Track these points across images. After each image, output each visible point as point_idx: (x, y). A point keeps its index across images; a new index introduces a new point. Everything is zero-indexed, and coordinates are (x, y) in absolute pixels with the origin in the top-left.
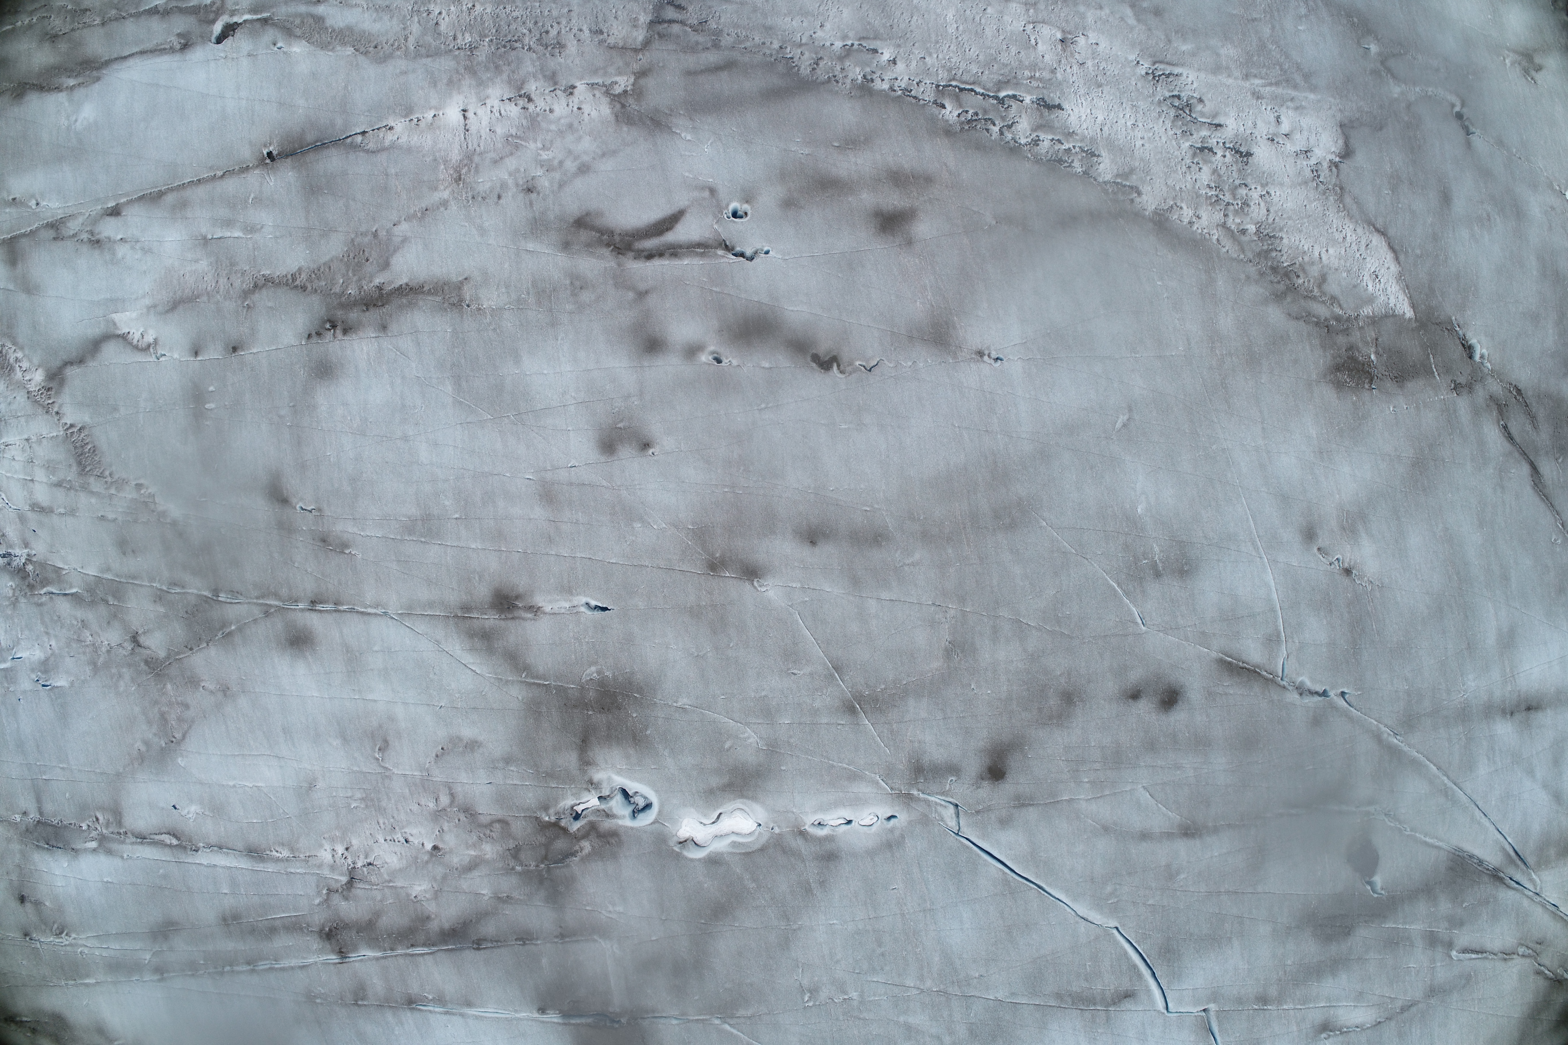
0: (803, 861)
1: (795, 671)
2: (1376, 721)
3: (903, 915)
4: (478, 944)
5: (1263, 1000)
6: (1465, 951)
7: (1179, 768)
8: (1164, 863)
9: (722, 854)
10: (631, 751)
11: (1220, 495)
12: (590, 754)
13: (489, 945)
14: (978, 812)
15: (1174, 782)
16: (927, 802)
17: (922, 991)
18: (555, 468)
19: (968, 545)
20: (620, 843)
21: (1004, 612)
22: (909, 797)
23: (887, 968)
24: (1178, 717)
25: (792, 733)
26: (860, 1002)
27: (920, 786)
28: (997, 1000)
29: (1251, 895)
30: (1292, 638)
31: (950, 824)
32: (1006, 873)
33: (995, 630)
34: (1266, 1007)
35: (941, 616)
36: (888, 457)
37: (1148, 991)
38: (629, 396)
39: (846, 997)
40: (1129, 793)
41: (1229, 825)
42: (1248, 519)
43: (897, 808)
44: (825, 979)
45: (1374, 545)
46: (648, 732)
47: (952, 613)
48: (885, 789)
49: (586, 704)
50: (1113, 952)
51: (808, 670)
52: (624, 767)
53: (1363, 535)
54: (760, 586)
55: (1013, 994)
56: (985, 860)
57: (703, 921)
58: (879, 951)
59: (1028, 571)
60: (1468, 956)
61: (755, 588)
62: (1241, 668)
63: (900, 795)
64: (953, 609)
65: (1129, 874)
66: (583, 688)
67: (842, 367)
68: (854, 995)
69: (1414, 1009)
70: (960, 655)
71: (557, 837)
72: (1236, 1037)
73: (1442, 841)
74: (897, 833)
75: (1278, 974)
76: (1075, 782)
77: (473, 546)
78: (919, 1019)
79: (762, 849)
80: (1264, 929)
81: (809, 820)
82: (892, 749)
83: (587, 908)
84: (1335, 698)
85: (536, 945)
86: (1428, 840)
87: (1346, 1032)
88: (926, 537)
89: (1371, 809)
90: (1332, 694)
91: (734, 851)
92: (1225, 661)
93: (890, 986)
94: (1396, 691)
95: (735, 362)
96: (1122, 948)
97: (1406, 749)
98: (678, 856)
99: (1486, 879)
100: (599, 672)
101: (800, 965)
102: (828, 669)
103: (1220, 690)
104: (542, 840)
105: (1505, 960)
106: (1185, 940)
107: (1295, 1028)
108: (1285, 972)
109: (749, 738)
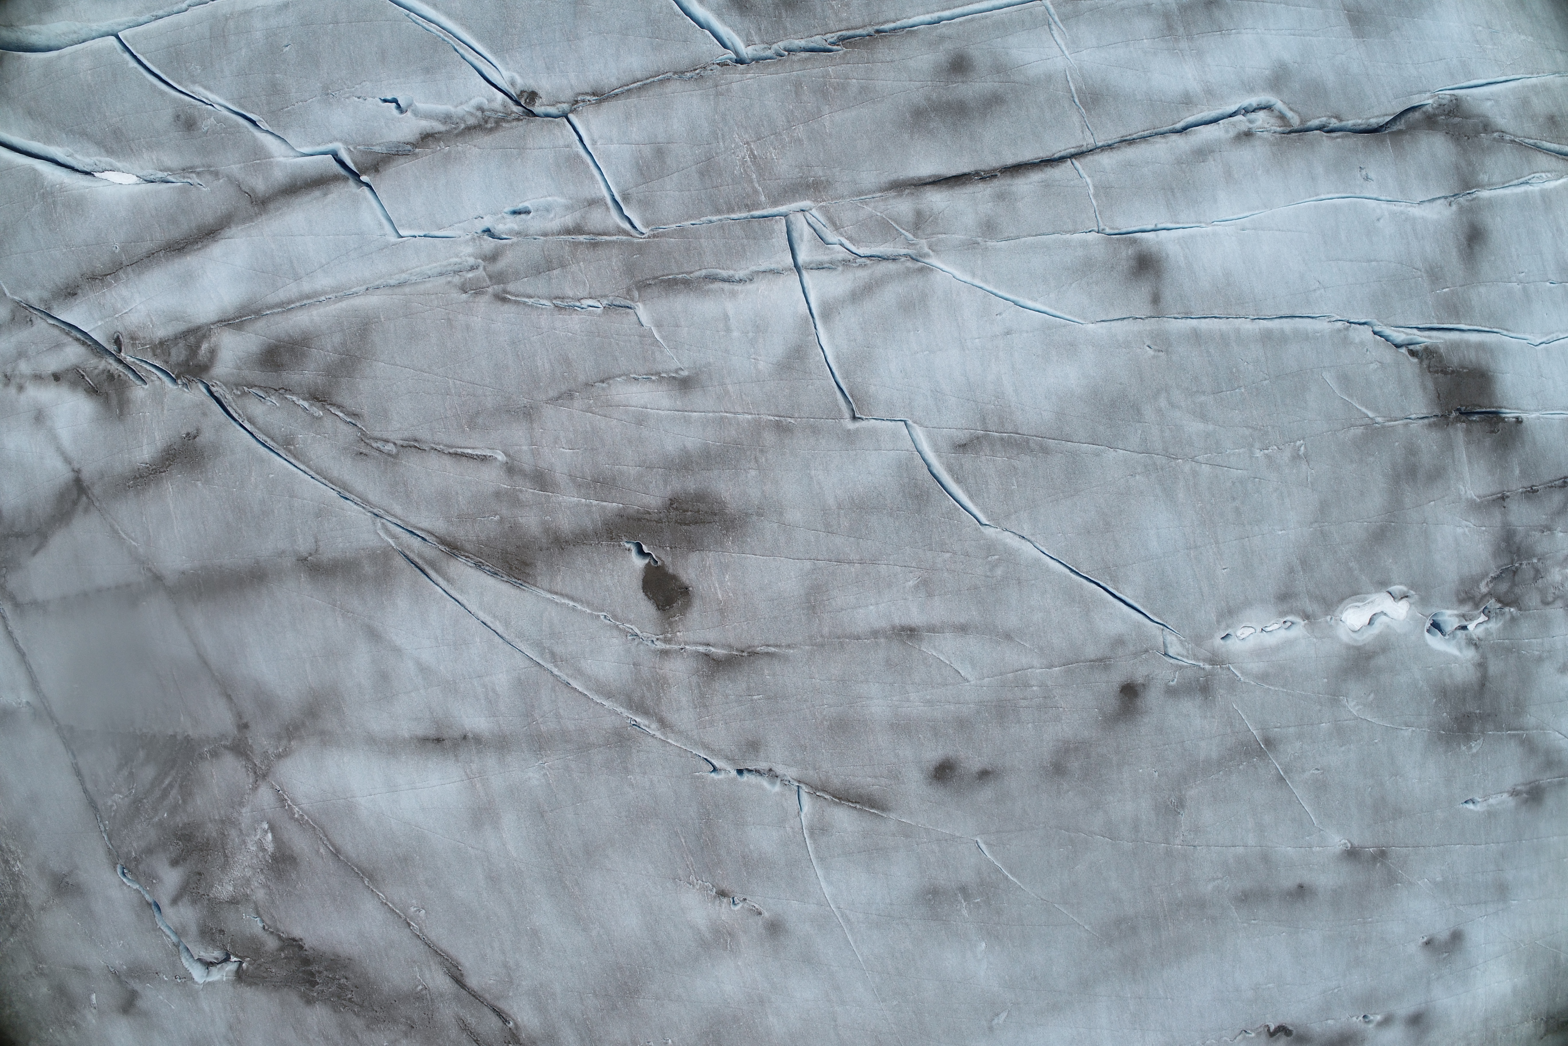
0: (1308, 592)
1: (1316, 772)
2: (668, 743)
3: (1217, 542)
4: (1565, 482)
5: (782, 429)
6: (484, 459)
7: (928, 701)
8: (936, 598)
9: (1376, 592)
10: (1447, 681)
11: (890, 963)
12: (1479, 675)
13: (1557, 483)
14: (1146, 651)
15: (933, 687)
16: (1196, 658)
17: (1193, 459)
18: (1496, 913)
19: (1162, 902)
20: (1457, 593)
21: (1128, 846)
22: (1212, 662)
23: (1229, 484)
24: (934, 754)
25: (1319, 714)
26: (1252, 446)
27: (1202, 673)
28: (1115, 448)
29: (819, 558)
30: (794, 832)
31: (1174, 638)
32: (1115, 589)
33: (1136, 828)
34: (777, 418)
35: (1189, 837)
36: (1234, 966)
37: (937, 451)
38: (1438, 978)
39: (1266, 451)
40: (985, 675)
41: (858, 638)
42: (855, 942)
43: (1224, 650)
44: (1287, 471)
45: (689, 919)
46: (1434, 701)
47: (1178, 841)
48: (1235, 668)
49: (1480, 719)
50: (987, 500)
51: (1307, 775)
52: (1453, 665)
53: (703, 928)
54: (1345, 844)
55: (1097, 455)
56: (1136, 602)
57: (1393, 524)
58: (1237, 503)
59: (1104, 885)
60: (478, 452)
61: (1350, 842)
62: (859, 803)
63: (1222, 663)
64: (1177, 844)
65: (976, 588)
66: (1483, 733)
67: (1266, 1029)
68: (1258, 454)
69: (552, 393)
70: (1169, 803)
71: (1506, 593)
72: (812, 384)
73: (549, 599)
74: (1223, 625)
75: (767, 460)
76: (1048, 686)
77: (1555, 838)
78: (1194, 427)
79: (1342, 599)
80: (794, 516)
81: (1300, 629)
82: (1231, 709)
83: (1484, 528)
84: (729, 769)
85: (1524, 488)
86: (571, 603)
87: (652, 375)
88: (1201, 904)
89: (660, 645)
90: (734, 773)
91: (1365, 595)
92: (878, 809)
93: (1224, 465)
94: (645, 773)
95: (1354, 1019)
96: (976, 504)
97: (620, 710)
98: (1412, 586)
99: (468, 546)
100: (1471, 747)
101: (1310, 485)
102: (1289, 778)
103: (883, 781)
104: (1517, 590)
105: (416, 441)
106: (899, 509)
107: (730, 387)
108: (757, 461)
109: (1355, 706)
